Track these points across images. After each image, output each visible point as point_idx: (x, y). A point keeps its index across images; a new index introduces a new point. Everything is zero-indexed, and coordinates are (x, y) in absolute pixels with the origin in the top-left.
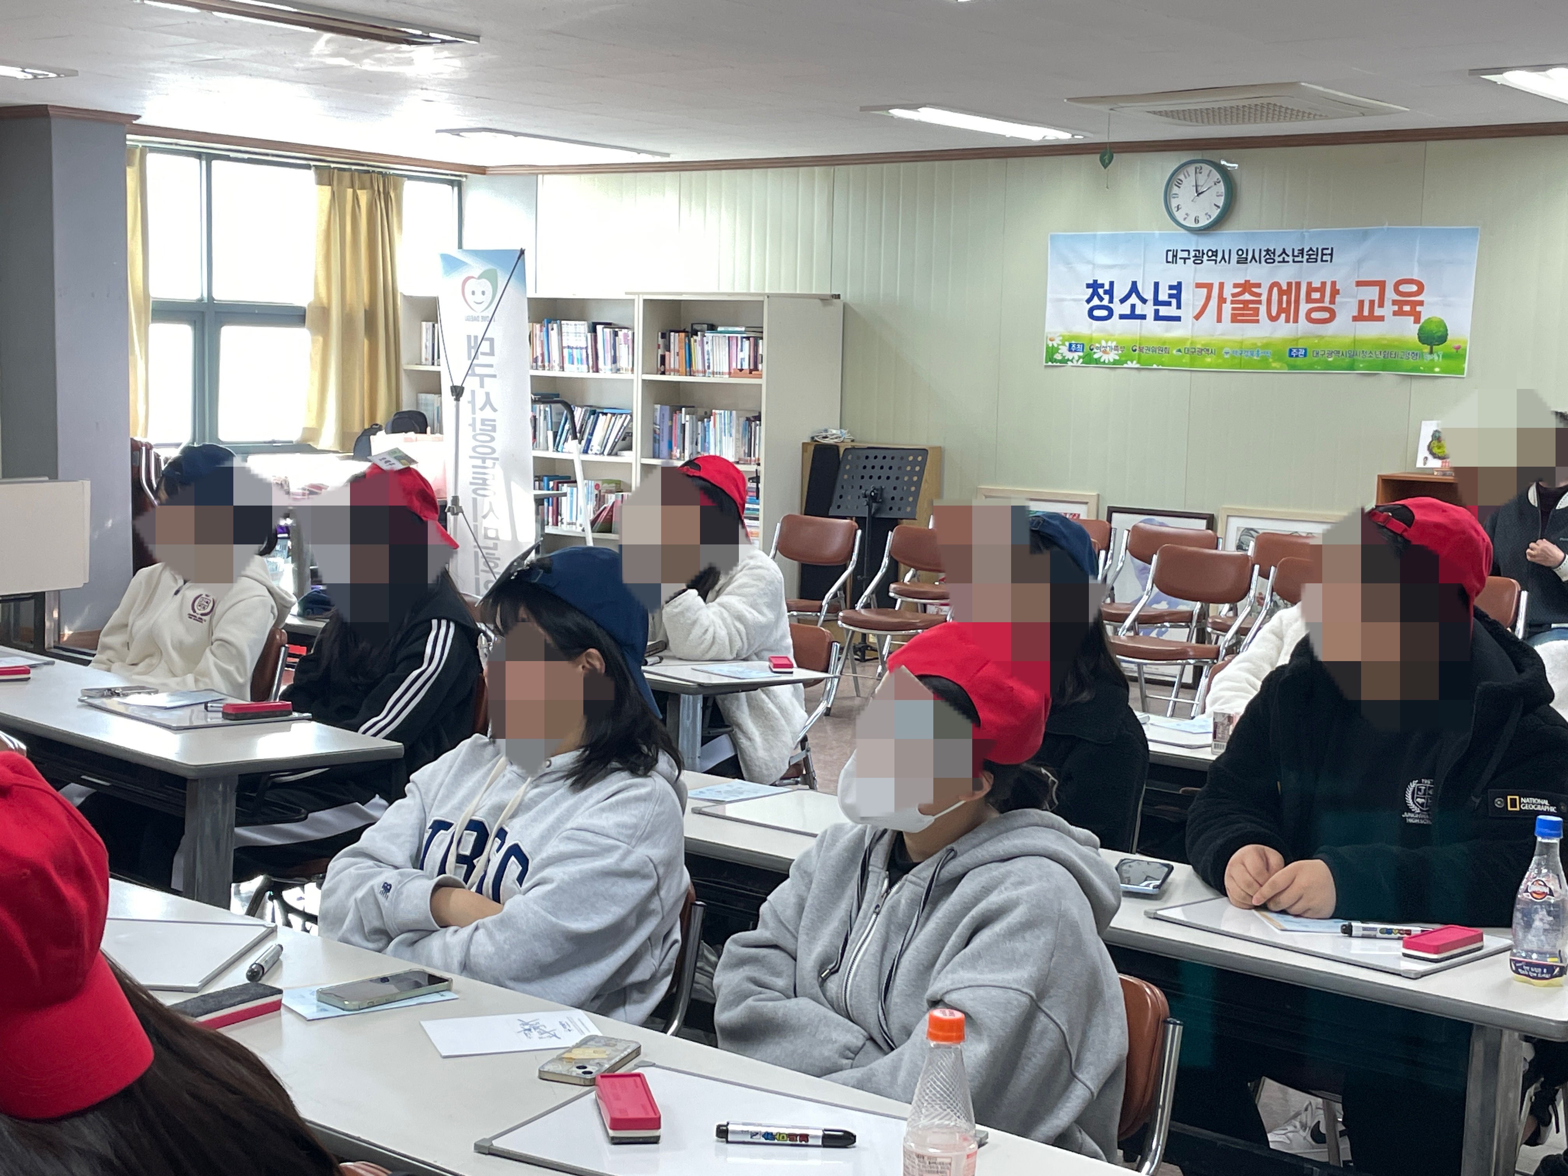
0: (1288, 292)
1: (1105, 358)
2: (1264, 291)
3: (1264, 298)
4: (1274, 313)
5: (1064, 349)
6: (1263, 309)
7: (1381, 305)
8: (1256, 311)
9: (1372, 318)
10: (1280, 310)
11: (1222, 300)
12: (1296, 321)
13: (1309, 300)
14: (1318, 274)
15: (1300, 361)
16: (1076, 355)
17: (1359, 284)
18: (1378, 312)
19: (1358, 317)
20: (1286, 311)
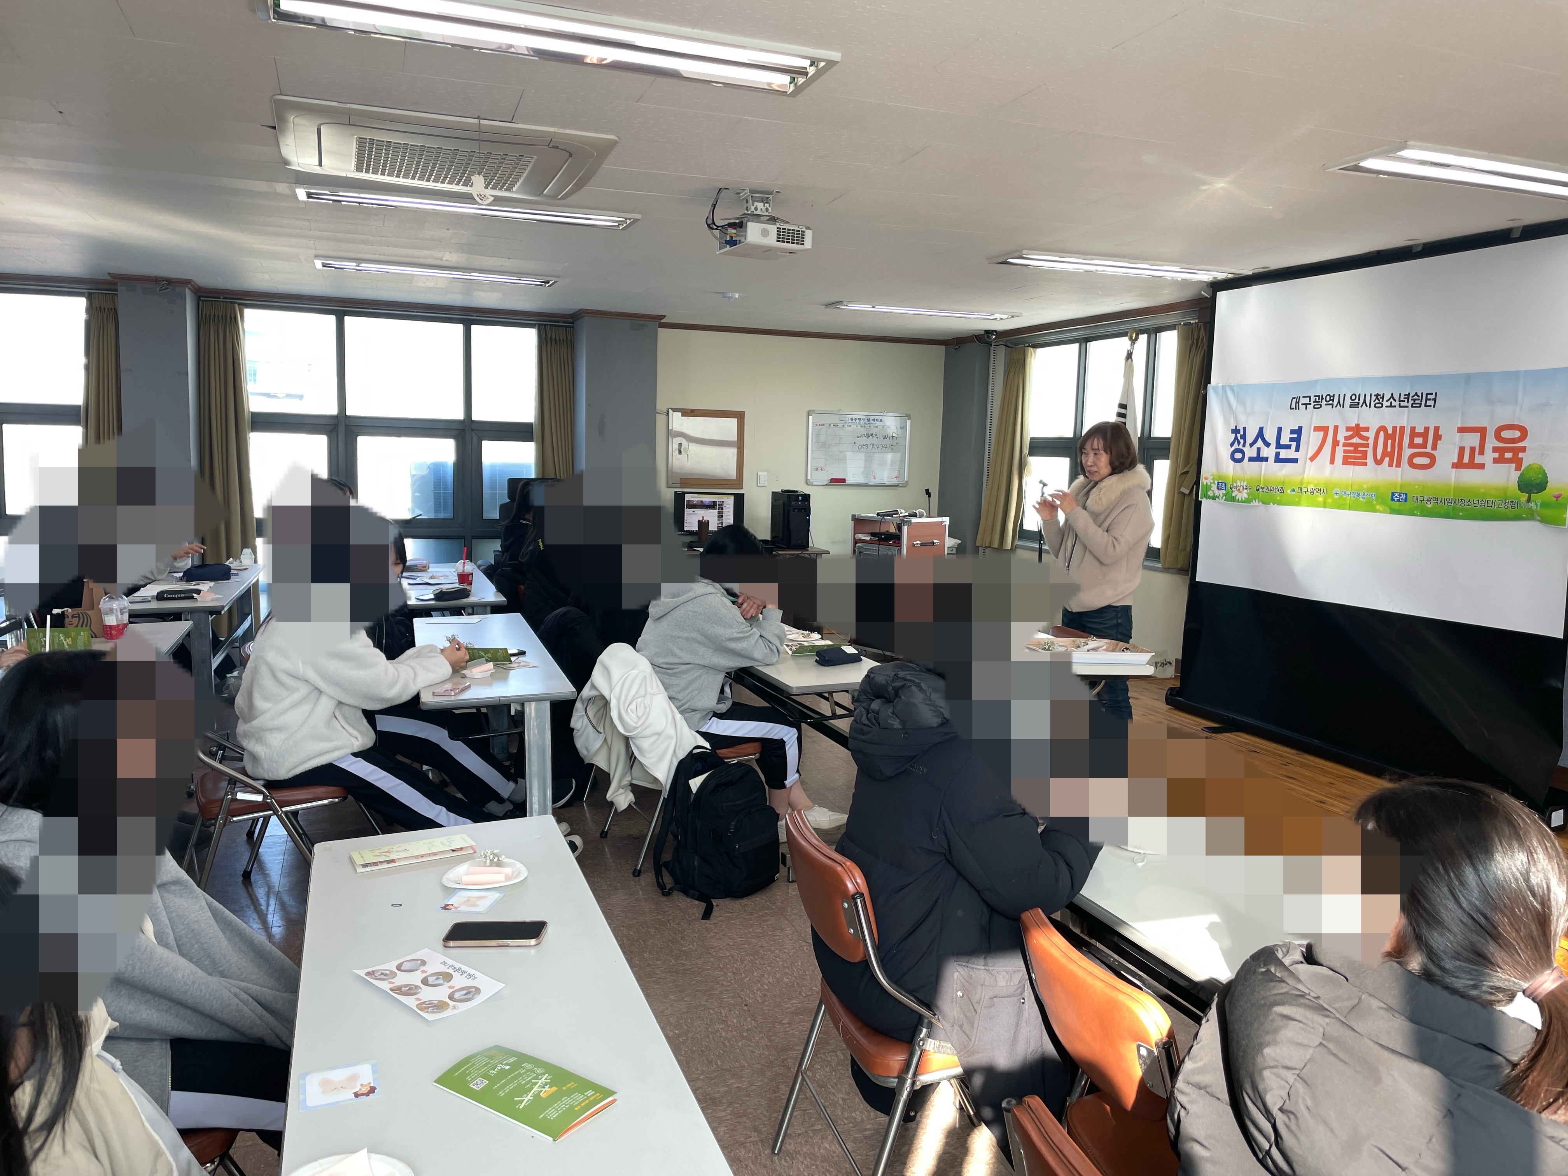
0: (1392, 437)
1: (1240, 496)
2: (1371, 435)
3: (1371, 442)
4: (1379, 457)
5: (1214, 487)
6: (1370, 452)
7: (1482, 452)
8: (1364, 454)
9: (1472, 465)
10: (1385, 454)
11: (1335, 443)
12: (1398, 465)
13: (1412, 445)
14: (1422, 419)
15: (1401, 506)
16: (1221, 493)
17: (1461, 430)
18: (1478, 459)
19: (1458, 465)
20: (1391, 455)
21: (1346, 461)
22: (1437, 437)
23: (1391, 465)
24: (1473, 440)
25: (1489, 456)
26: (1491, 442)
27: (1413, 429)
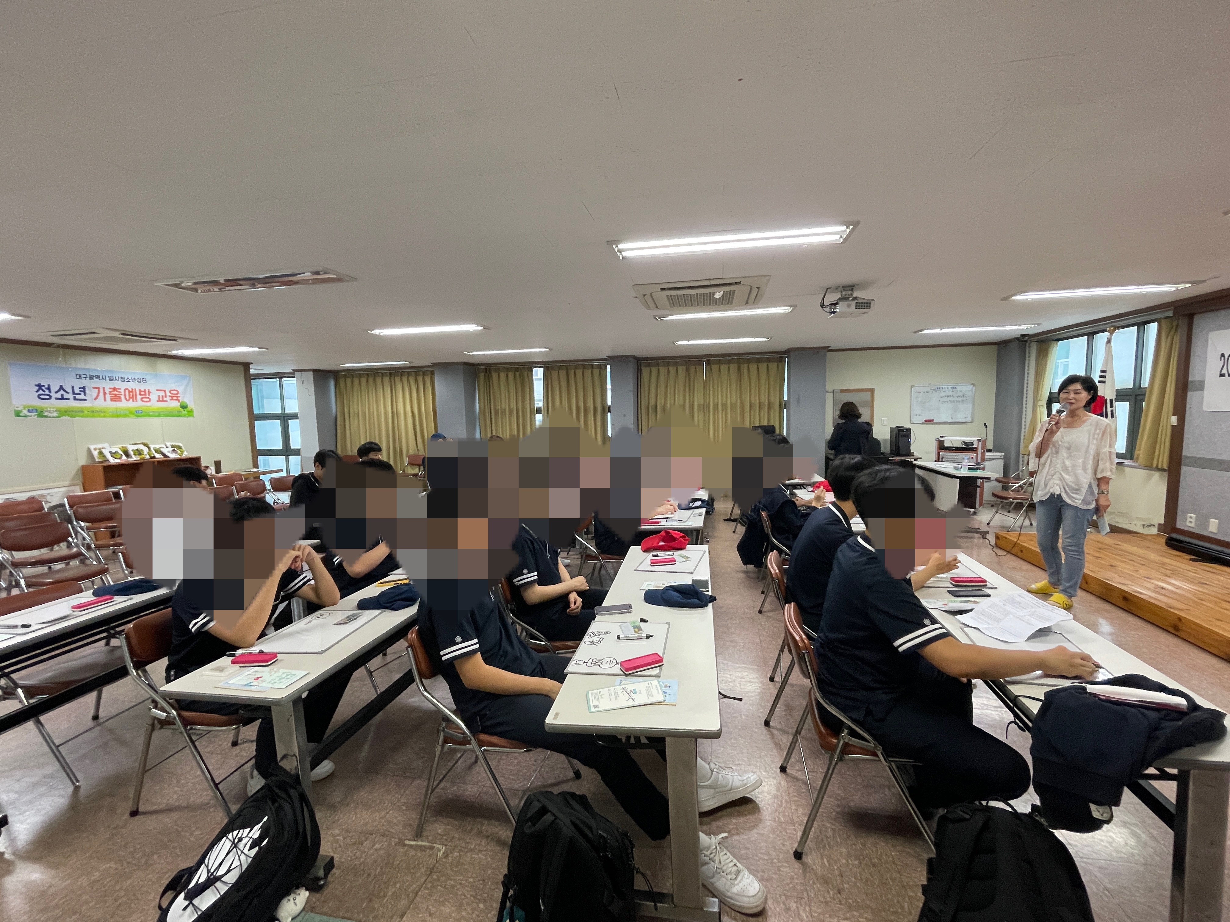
0: (132, 391)
1: (50, 415)
2: (122, 391)
3: (123, 393)
4: (128, 398)
5: (25, 412)
6: (123, 397)
7: (166, 396)
8: (120, 398)
9: (163, 401)
10: (130, 398)
11: (105, 393)
12: (136, 401)
13: (140, 394)
14: (143, 387)
15: (140, 415)
16: (33, 414)
17: (158, 390)
18: (165, 399)
19: (159, 401)
20: (132, 398)
21: (112, 400)
22: (149, 393)
23: (133, 401)
24: (162, 394)
25: (168, 399)
26: (168, 394)
27: (140, 390)
